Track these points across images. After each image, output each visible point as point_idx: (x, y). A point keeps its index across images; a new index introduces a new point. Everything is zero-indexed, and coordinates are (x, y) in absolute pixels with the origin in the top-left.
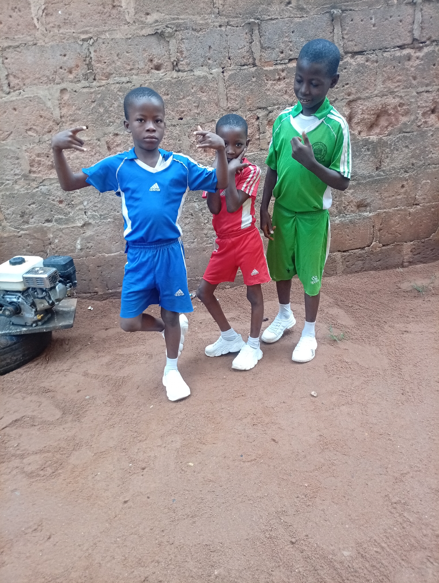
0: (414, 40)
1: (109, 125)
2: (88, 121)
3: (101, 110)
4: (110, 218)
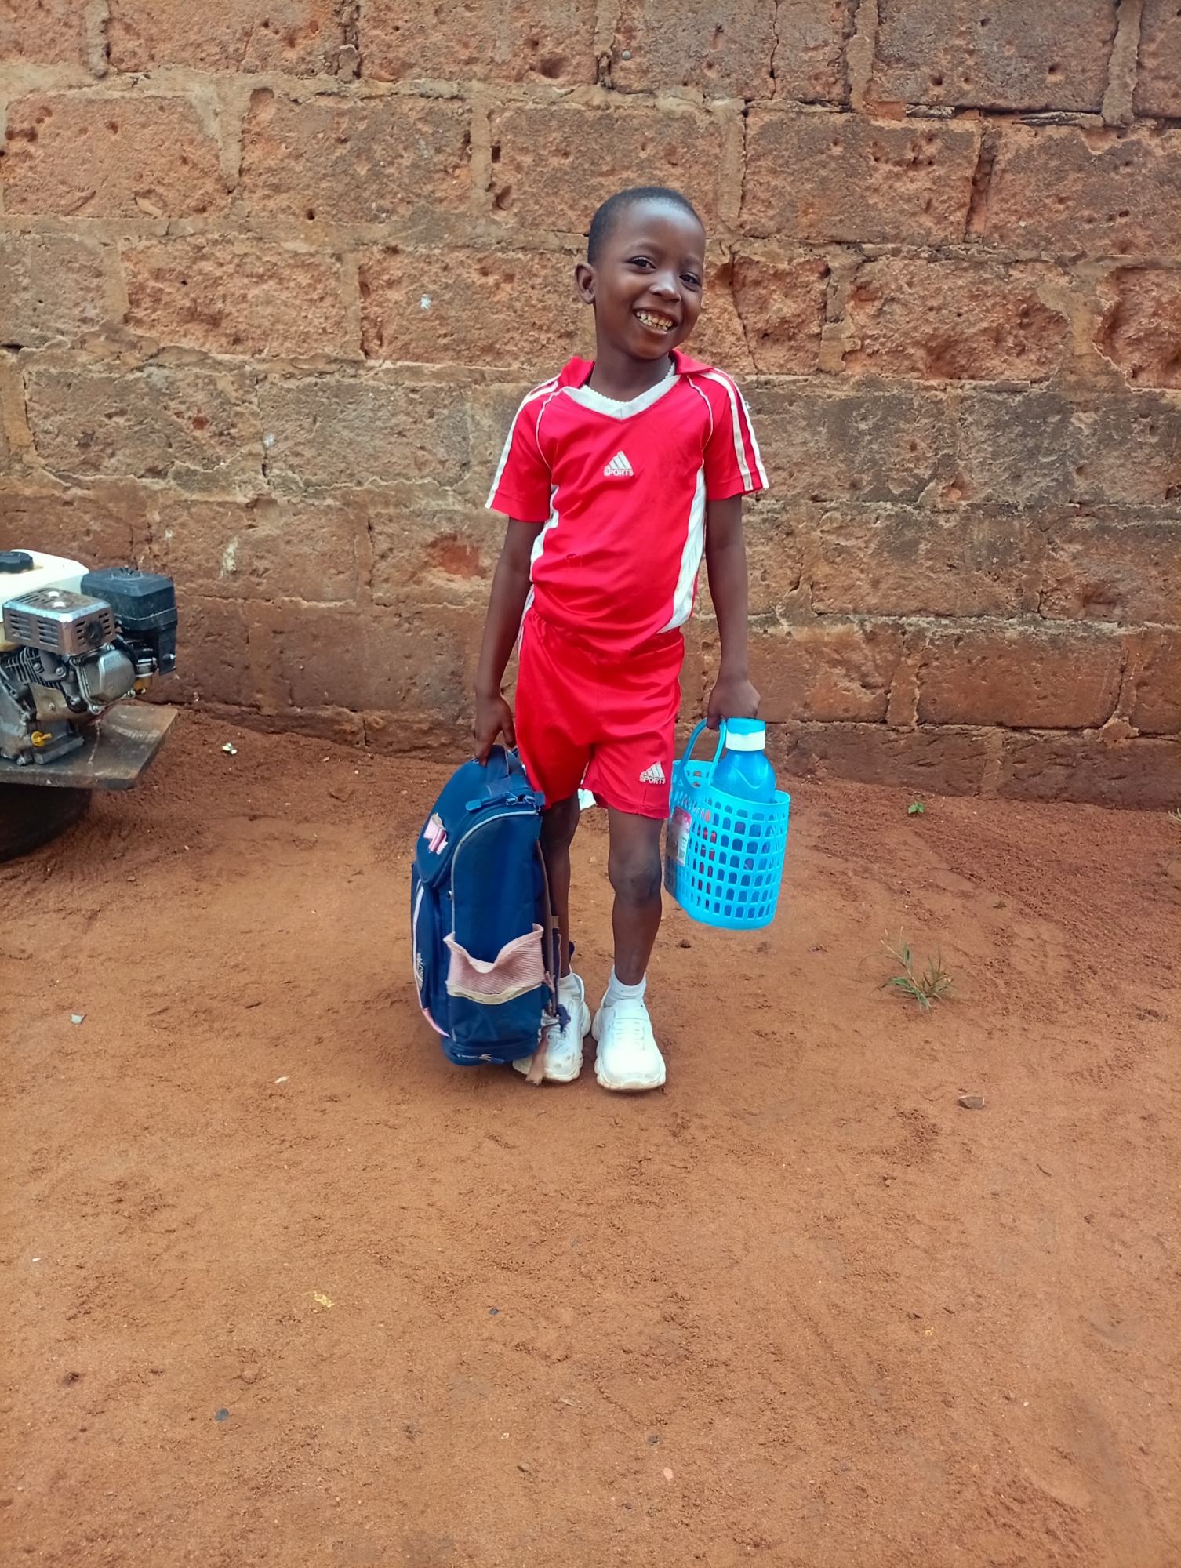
1: (376, 217)
2: (316, 196)
3: (362, 170)
4: (334, 497)
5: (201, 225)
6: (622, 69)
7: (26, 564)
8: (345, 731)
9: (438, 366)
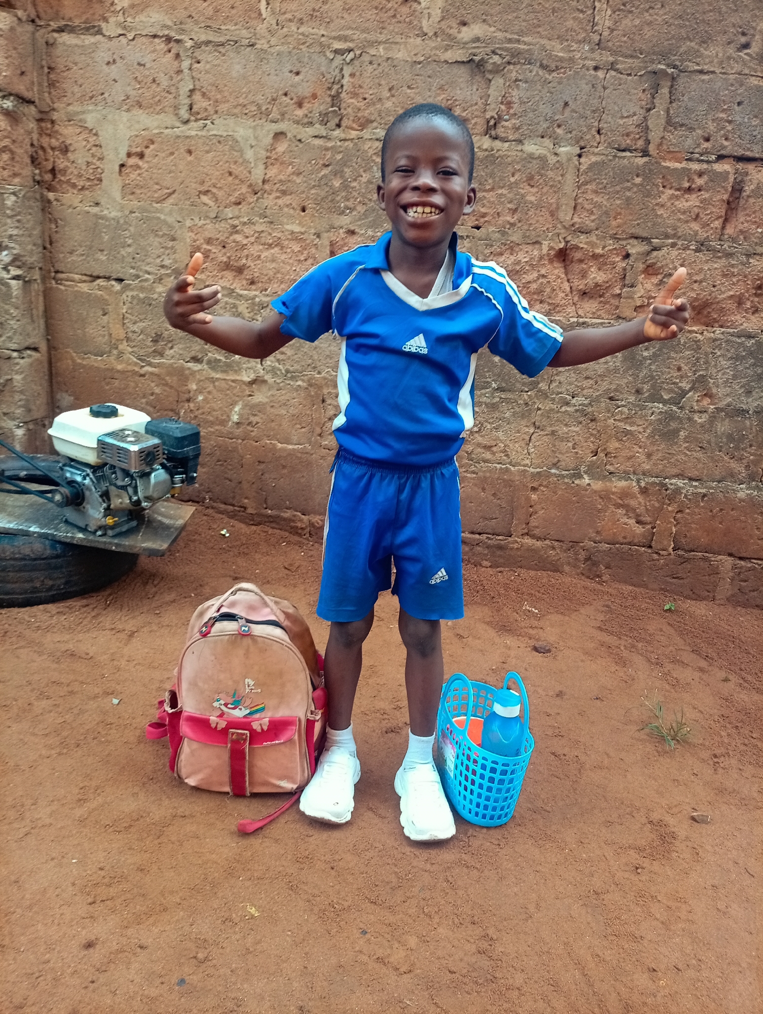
1: (342, 213)
3: (337, 183)
4: (303, 380)
5: (237, 213)
6: (503, 127)
7: (113, 413)
8: (297, 527)
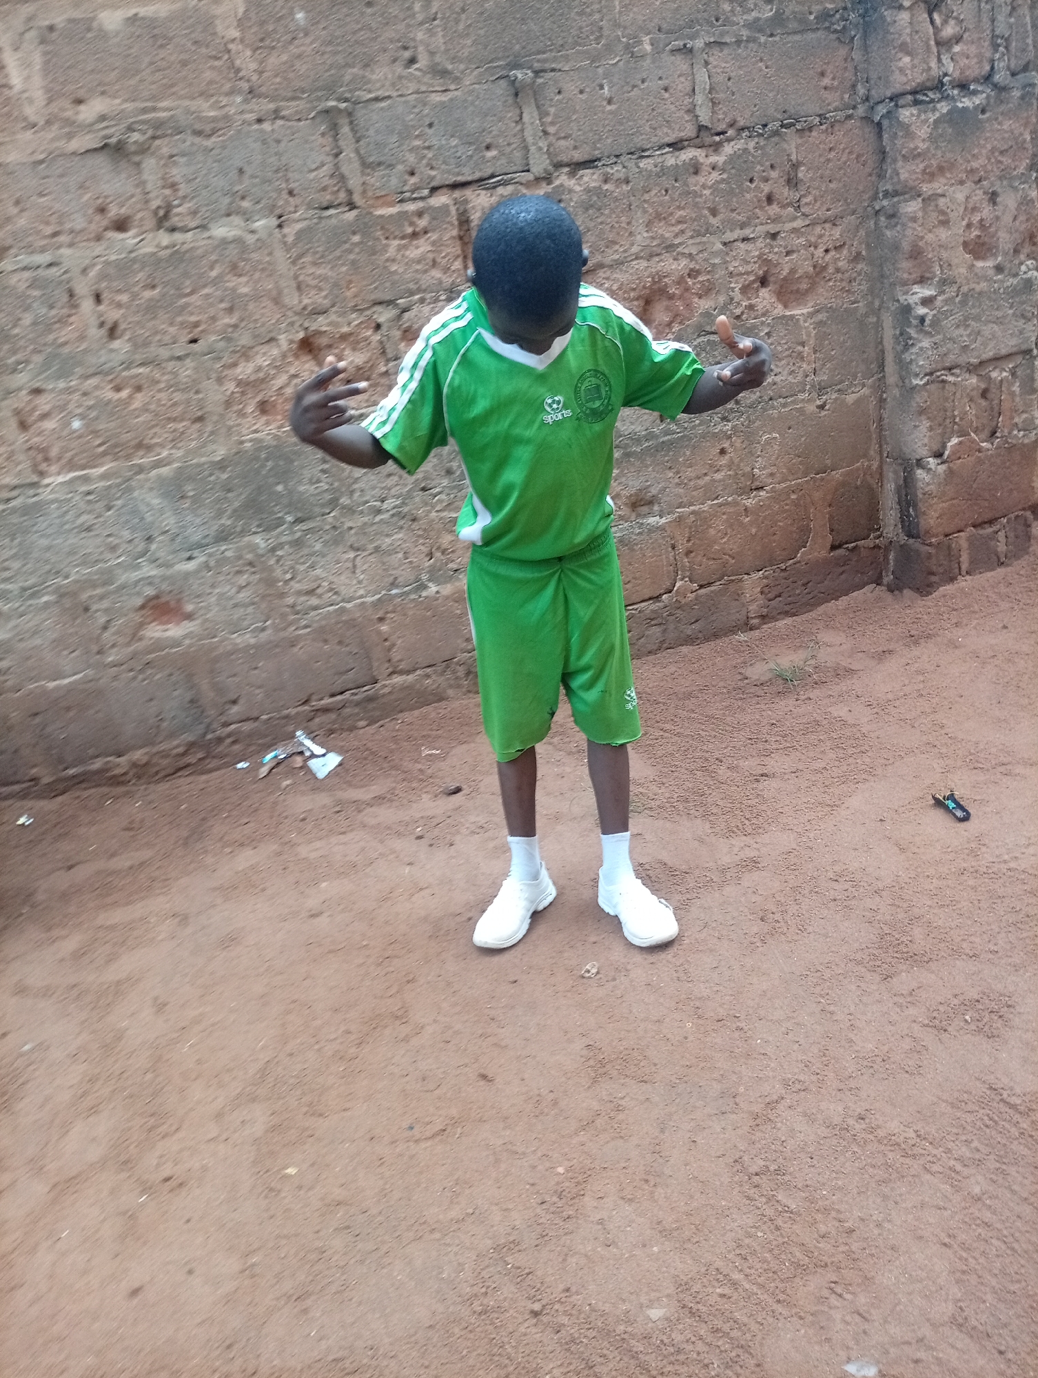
0: (701, 128)
1: (14, 371)
4: (47, 593)
6: (178, 215)
8: (114, 776)
9: (102, 470)
